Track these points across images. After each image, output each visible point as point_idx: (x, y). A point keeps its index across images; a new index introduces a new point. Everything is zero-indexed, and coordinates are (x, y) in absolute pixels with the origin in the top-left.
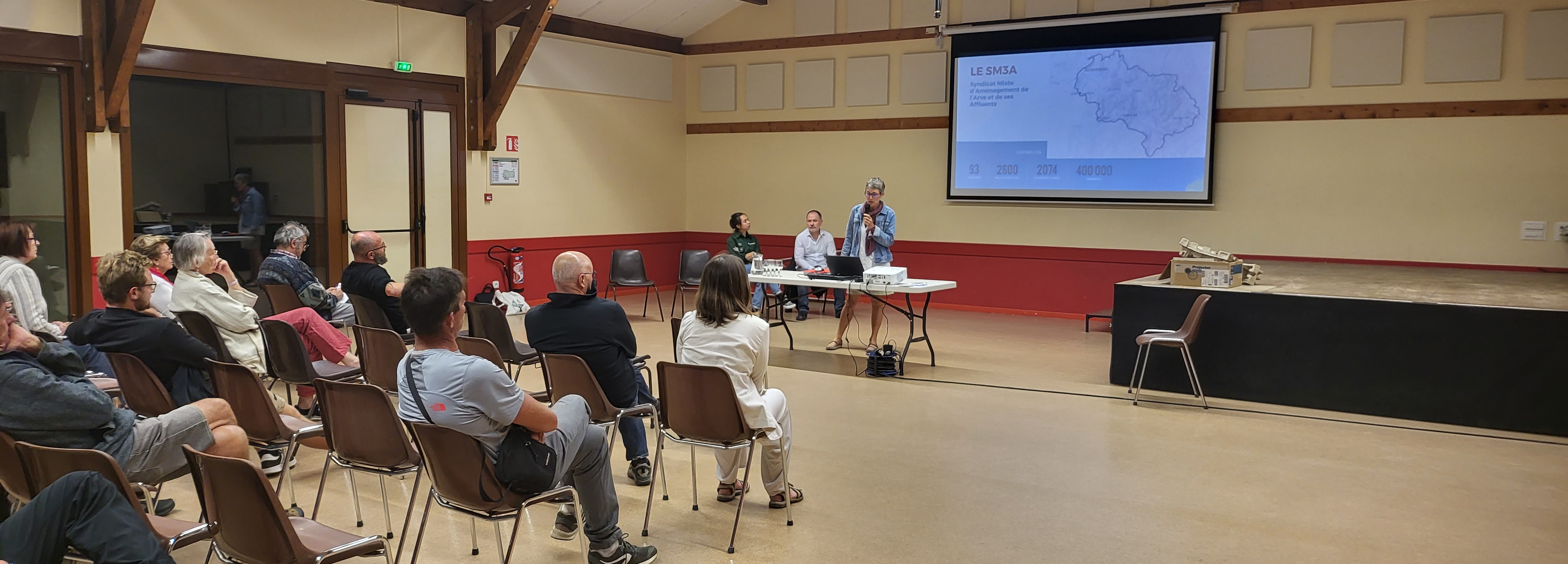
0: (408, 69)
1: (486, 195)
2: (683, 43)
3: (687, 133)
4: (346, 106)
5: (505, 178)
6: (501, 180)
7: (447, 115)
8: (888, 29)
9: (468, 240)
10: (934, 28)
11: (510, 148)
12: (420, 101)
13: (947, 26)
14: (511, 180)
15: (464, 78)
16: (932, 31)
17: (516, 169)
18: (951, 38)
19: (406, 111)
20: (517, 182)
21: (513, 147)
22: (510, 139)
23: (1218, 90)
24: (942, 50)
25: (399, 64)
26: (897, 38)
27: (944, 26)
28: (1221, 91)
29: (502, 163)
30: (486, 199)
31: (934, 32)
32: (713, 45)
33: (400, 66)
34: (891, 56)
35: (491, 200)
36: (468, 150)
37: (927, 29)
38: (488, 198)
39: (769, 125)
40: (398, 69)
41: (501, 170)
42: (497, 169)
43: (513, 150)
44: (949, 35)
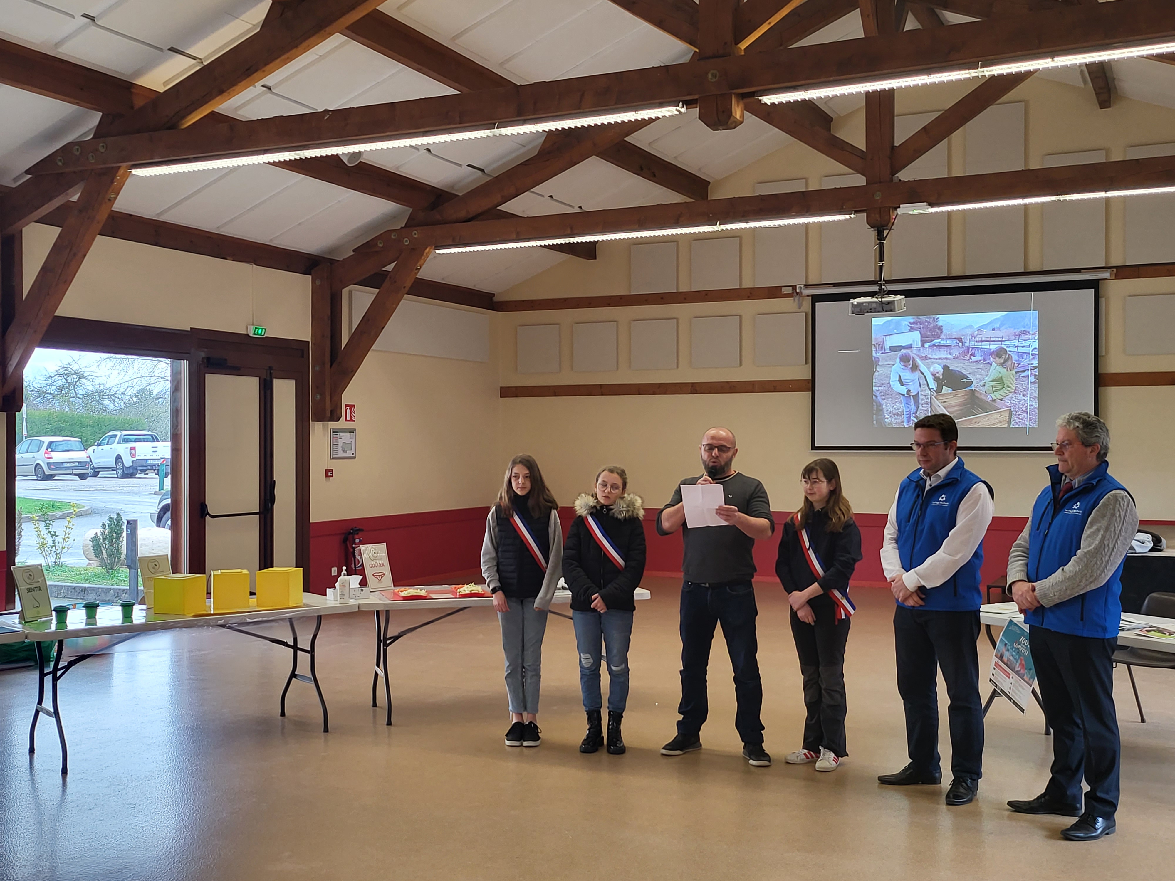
0: (263, 334)
1: (327, 471)
2: (495, 299)
3: (501, 397)
4: (207, 375)
5: (344, 451)
6: (341, 454)
7: (293, 382)
8: (738, 287)
9: (311, 521)
10: (791, 288)
11: (348, 419)
12: (270, 368)
13: (807, 286)
14: (349, 454)
15: (309, 342)
16: (789, 290)
17: (353, 443)
18: (810, 298)
19: (258, 379)
20: (354, 456)
21: (351, 417)
22: (349, 408)
23: (1099, 354)
24: (800, 310)
25: (256, 328)
26: (749, 297)
27: (802, 286)
28: (1103, 356)
29: (341, 434)
30: (327, 476)
31: (791, 292)
32: (532, 301)
33: (257, 330)
34: (743, 316)
35: (332, 476)
36: (312, 421)
37: (783, 288)
38: (329, 473)
39: (601, 388)
40: (254, 334)
41: (340, 442)
42: (336, 441)
43: (351, 420)
44: (808, 296)
